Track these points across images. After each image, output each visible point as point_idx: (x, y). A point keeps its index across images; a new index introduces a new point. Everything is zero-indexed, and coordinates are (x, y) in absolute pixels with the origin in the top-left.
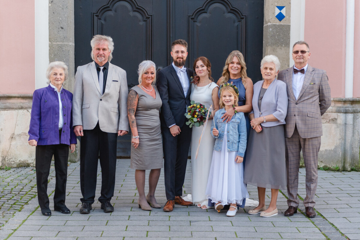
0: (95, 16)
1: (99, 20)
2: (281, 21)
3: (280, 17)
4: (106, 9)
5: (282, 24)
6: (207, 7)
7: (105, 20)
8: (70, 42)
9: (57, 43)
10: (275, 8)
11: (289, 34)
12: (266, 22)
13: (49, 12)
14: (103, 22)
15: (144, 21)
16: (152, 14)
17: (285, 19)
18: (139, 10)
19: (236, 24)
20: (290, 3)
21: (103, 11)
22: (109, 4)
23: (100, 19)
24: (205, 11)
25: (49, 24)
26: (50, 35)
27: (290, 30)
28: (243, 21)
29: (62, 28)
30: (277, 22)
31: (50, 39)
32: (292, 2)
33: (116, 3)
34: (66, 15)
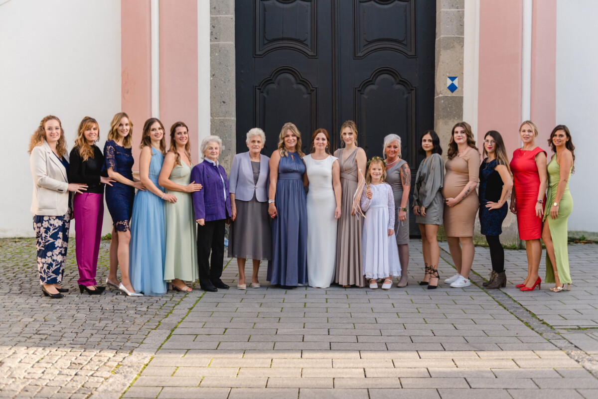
0: (257, 89)
1: (261, 94)
2: (454, 93)
3: (452, 88)
4: (269, 81)
5: (455, 95)
6: (375, 78)
7: (268, 93)
8: (233, 116)
9: (219, 118)
10: (446, 79)
11: (462, 105)
12: (437, 93)
13: (211, 86)
14: (265, 95)
15: (309, 94)
16: (317, 86)
17: (457, 90)
18: (303, 82)
19: (405, 96)
20: (463, 73)
21: (265, 84)
22: (272, 77)
23: (262, 92)
24: (373, 82)
25: (211, 98)
26: (211, 110)
27: (462, 102)
28: (413, 92)
29: (224, 102)
30: (449, 94)
31: (211, 114)
32: (465, 72)
33: (278, 76)
34: (228, 89)
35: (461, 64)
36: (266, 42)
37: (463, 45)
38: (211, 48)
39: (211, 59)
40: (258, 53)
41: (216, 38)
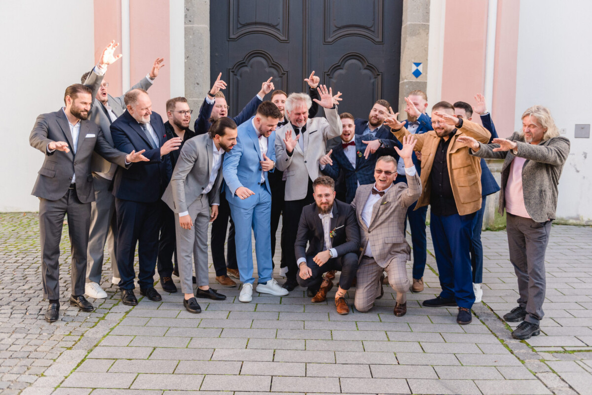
0: (230, 72)
1: (234, 76)
2: (418, 78)
3: (417, 74)
4: (242, 64)
5: (419, 81)
6: (343, 63)
7: (241, 76)
9: (193, 99)
10: (412, 65)
12: (402, 78)
13: (185, 68)
14: (239, 78)
15: (280, 77)
16: (288, 70)
17: (421, 76)
18: (275, 66)
19: (372, 81)
20: (427, 60)
21: (239, 67)
22: (245, 60)
23: (236, 75)
24: (341, 67)
25: (185, 79)
26: (185, 91)
27: (426, 87)
28: (380, 77)
29: (198, 84)
30: (414, 79)
32: (429, 58)
33: (251, 59)
34: (202, 71)
35: (425, 51)
36: (239, 26)
37: (428, 32)
38: (185, 31)
39: (185, 42)
40: (232, 36)
41: (190, 21)
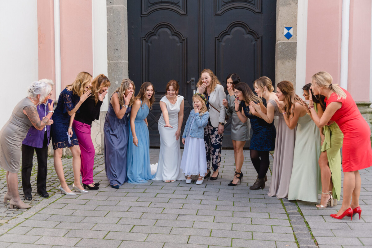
0: (143, 40)
1: (146, 43)
2: (289, 39)
3: (288, 36)
4: (152, 34)
5: (290, 42)
6: (230, 30)
7: (151, 43)
8: (123, 60)
9: (113, 61)
10: (284, 29)
11: (296, 49)
12: (277, 40)
13: (108, 38)
14: (150, 44)
15: (181, 42)
16: (186, 37)
17: (292, 37)
18: (176, 34)
19: (253, 43)
20: (296, 24)
21: (149, 36)
22: (154, 30)
23: (147, 42)
24: (228, 33)
25: (107, 47)
26: (108, 55)
27: (296, 46)
28: (259, 40)
29: (117, 50)
30: (286, 40)
31: (108, 58)
32: (298, 23)
33: (159, 29)
34: (120, 40)
35: (295, 18)
36: (150, 5)
37: (297, 2)
38: (107, 10)
39: (107, 18)
40: (144, 13)
41: (111, 3)
